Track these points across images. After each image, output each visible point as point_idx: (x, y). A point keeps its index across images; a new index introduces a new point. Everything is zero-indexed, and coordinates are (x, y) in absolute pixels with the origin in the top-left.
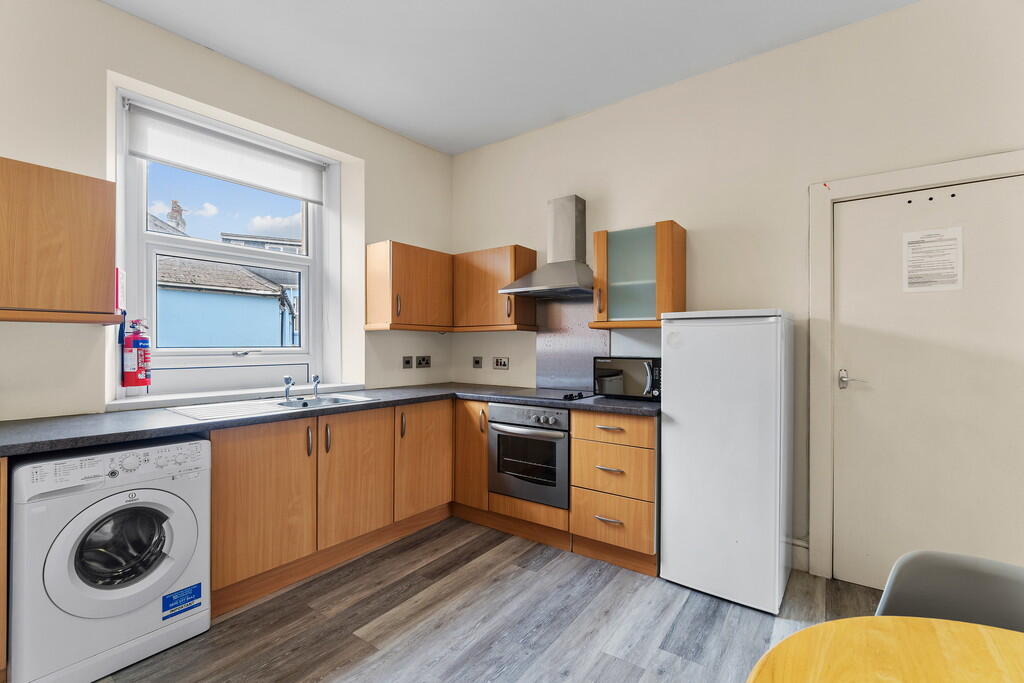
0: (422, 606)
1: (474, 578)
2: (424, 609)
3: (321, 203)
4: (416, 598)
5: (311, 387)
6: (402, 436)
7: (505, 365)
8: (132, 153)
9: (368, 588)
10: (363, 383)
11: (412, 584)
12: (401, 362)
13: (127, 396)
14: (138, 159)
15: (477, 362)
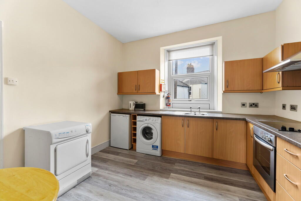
0: (190, 181)
1: (217, 189)
2: (190, 182)
3: (213, 55)
4: (193, 178)
5: (198, 110)
6: (217, 130)
7: (295, 109)
8: (169, 60)
9: (189, 169)
10: (221, 111)
11: (198, 176)
12: (240, 105)
13: (168, 108)
14: (170, 61)
15: (284, 107)
